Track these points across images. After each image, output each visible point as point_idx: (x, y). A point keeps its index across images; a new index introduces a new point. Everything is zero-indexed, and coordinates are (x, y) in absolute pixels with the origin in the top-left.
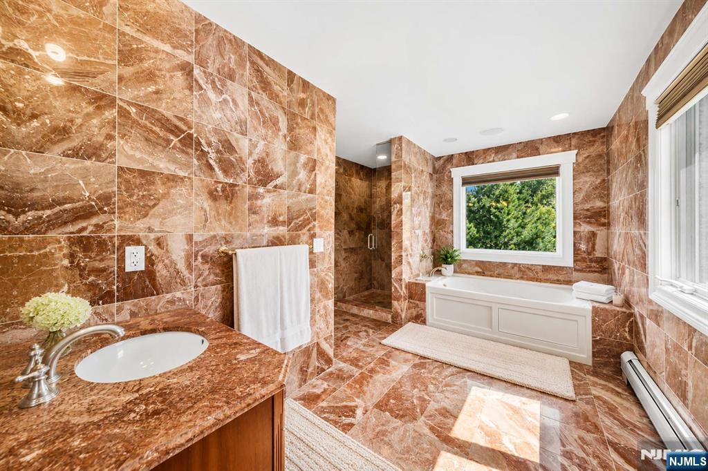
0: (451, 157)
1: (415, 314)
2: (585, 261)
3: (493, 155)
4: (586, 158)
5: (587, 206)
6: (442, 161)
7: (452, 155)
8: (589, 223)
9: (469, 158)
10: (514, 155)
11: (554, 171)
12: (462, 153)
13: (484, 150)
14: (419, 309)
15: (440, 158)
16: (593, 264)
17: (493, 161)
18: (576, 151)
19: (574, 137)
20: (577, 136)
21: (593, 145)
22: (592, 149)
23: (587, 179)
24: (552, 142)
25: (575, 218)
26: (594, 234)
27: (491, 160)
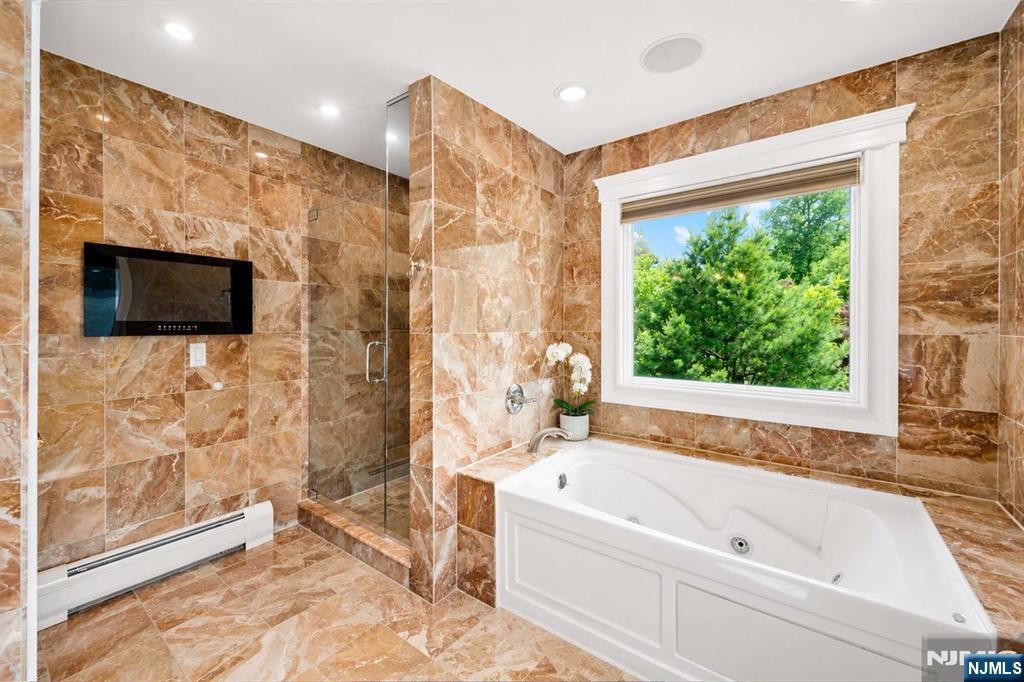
0: (596, 153)
1: (471, 565)
2: (932, 423)
3: (693, 139)
4: (940, 126)
5: (941, 264)
6: (577, 164)
7: (600, 147)
8: (944, 312)
9: (636, 150)
10: (743, 134)
11: (847, 171)
12: (620, 141)
13: (671, 128)
14: (479, 554)
15: (572, 157)
16: (956, 431)
17: (693, 153)
18: (909, 108)
19: (902, 69)
20: (911, 68)
21: (960, 88)
22: (955, 100)
23: (940, 187)
24: (843, 89)
25: (903, 299)
26: (959, 345)
27: (688, 151)
